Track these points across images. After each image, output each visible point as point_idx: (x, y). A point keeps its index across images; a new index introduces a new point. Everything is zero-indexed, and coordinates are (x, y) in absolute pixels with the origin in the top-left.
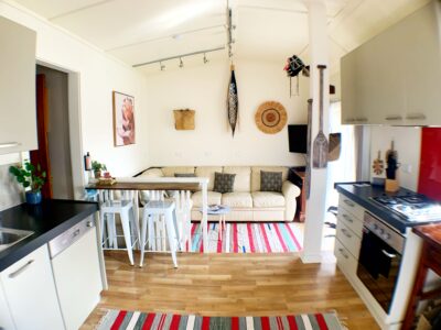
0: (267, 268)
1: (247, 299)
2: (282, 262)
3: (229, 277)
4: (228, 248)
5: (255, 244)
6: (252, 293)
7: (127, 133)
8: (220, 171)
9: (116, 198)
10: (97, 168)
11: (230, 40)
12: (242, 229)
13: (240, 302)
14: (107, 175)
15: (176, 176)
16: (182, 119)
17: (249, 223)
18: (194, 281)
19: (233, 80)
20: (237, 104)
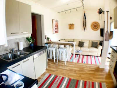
0: (90, 68)
1: (82, 76)
2: (94, 67)
3: (79, 69)
4: (80, 62)
5: (88, 61)
6: (84, 74)
7: (56, 30)
8: (80, 41)
9: (52, 46)
10: (48, 39)
11: (83, 5)
12: (85, 57)
13: (80, 76)
14: (50, 40)
15: (68, 41)
16: (71, 27)
17: (87, 56)
18: (69, 69)
19: (85, 16)
20: (86, 22)
